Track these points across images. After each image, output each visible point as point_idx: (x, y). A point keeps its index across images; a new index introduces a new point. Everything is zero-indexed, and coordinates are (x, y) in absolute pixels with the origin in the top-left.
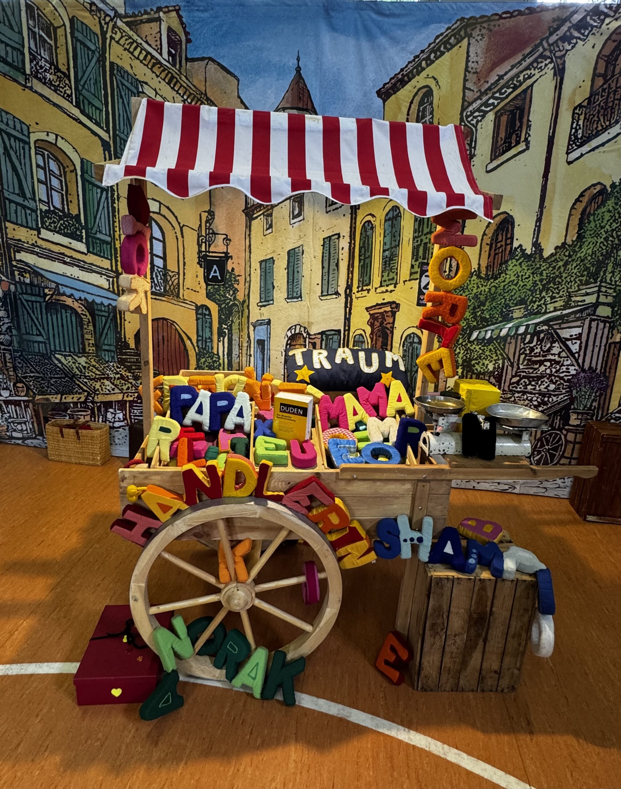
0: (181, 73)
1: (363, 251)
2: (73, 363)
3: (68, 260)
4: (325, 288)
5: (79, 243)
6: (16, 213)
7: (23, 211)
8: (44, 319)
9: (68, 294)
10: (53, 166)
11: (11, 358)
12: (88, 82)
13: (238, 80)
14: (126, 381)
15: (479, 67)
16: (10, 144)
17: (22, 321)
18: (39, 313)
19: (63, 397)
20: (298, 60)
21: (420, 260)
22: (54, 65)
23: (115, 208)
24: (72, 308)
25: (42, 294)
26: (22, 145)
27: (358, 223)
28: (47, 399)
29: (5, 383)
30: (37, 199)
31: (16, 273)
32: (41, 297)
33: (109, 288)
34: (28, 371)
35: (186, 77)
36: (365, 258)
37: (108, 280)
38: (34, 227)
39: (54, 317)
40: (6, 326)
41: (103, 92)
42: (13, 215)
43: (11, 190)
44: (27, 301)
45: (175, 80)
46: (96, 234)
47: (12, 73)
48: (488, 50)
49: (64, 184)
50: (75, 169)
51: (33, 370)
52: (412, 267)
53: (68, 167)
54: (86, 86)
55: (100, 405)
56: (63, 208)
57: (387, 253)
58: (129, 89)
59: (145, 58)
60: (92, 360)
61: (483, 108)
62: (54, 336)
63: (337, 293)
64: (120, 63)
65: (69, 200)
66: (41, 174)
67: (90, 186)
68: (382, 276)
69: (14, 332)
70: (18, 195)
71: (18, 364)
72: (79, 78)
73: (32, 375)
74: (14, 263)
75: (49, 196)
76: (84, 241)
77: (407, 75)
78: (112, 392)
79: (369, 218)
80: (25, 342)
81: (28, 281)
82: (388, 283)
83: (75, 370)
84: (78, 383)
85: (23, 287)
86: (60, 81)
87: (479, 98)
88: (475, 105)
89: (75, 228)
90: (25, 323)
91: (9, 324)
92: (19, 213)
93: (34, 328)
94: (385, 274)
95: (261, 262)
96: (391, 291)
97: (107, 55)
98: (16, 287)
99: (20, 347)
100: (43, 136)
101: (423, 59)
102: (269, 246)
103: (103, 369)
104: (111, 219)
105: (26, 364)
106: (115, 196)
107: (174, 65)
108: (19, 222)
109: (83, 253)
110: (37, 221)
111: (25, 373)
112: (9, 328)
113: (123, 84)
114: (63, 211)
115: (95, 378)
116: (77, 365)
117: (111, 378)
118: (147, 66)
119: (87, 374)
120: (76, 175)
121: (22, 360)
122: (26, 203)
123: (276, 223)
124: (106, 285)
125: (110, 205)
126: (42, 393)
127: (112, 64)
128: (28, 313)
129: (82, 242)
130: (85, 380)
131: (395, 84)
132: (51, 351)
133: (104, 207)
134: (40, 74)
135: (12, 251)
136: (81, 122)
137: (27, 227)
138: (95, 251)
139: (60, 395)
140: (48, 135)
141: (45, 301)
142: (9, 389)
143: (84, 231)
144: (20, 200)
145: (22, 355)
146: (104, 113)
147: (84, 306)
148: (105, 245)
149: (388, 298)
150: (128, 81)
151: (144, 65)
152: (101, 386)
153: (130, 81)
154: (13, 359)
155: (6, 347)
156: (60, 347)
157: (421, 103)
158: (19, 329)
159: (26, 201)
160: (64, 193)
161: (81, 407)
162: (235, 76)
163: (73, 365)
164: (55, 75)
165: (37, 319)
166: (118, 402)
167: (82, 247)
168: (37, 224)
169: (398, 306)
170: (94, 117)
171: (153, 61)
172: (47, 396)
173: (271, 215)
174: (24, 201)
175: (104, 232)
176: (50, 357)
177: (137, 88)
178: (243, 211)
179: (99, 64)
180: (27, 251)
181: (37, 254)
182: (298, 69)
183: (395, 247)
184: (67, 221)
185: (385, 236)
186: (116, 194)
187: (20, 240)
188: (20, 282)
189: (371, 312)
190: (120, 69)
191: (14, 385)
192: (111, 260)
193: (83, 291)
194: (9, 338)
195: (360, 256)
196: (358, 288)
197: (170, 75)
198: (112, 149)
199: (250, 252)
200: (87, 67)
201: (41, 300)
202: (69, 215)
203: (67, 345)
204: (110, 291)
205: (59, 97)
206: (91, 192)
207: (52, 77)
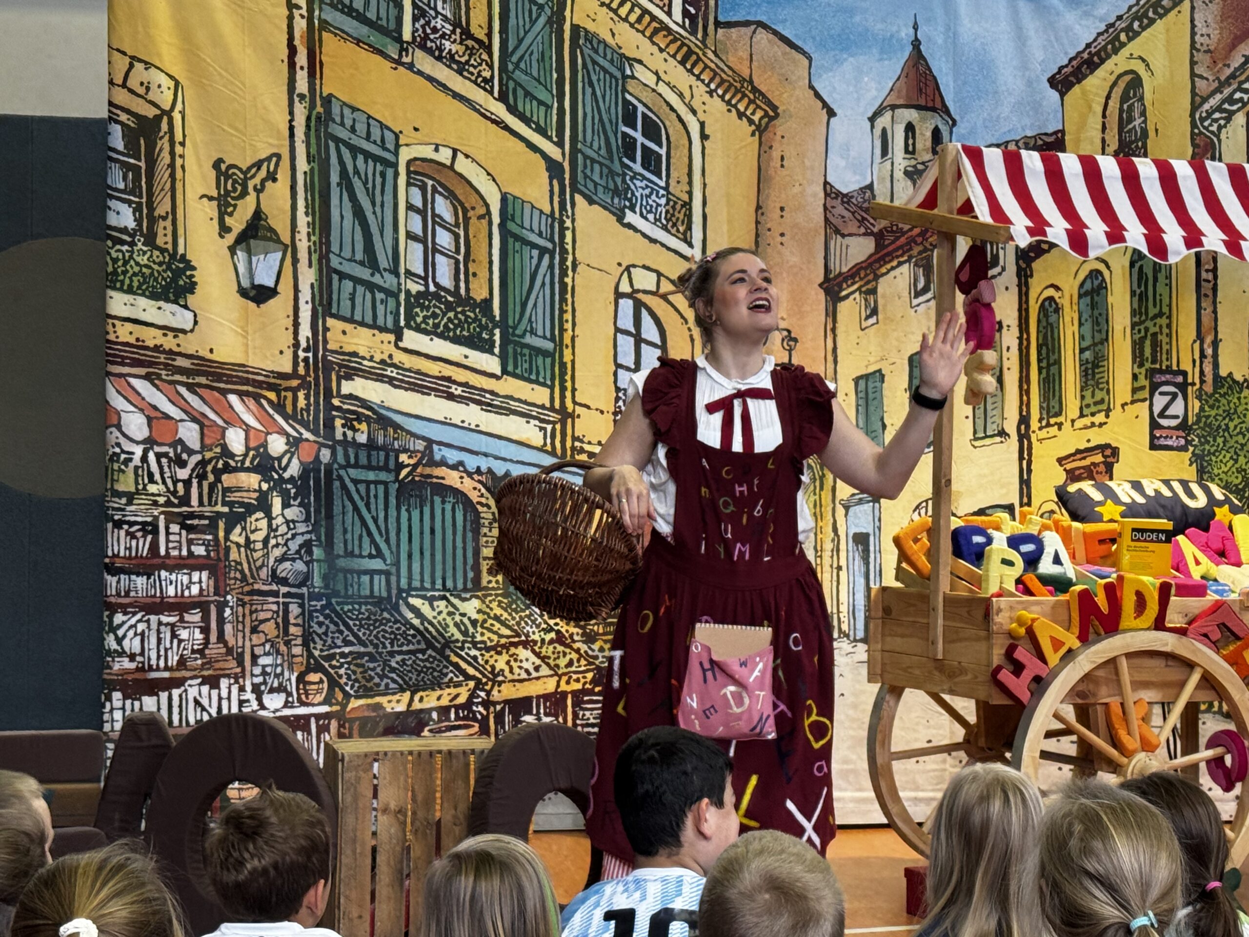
0: (706, 46)
1: (1044, 351)
2: (450, 614)
3: (457, 391)
4: (980, 422)
5: (486, 356)
6: (352, 299)
7: (369, 296)
8: (392, 520)
9: (450, 462)
10: (443, 207)
11: (303, 614)
12: (527, 57)
13: (810, 59)
14: (568, 646)
15: (1212, 43)
16: (355, 166)
17: (338, 527)
18: (381, 506)
19: (417, 698)
20: (916, 28)
21: (1148, 365)
22: (460, 26)
23: (566, 284)
24: (456, 492)
25: (392, 464)
26: (379, 168)
27: (1032, 302)
28: (378, 707)
29: (277, 676)
30: (402, 271)
31: (338, 423)
32: (389, 471)
33: (545, 444)
34: (339, 642)
35: (715, 52)
36: (1049, 365)
37: (541, 429)
38: (390, 324)
39: (416, 514)
40: (300, 540)
41: (555, 76)
42: (346, 304)
43: (347, 253)
44: (356, 482)
45: (694, 57)
46: (523, 336)
47: (375, 38)
48: (1224, 17)
49: (462, 241)
50: (489, 212)
51: (351, 638)
52: (1135, 377)
53: (473, 208)
54: (522, 65)
55: (503, 709)
56: (457, 287)
57: (1087, 354)
58: (606, 71)
59: (639, 20)
60: (494, 605)
61: (1226, 106)
62: (410, 556)
63: (1002, 433)
64: (591, 26)
65: (471, 271)
66: (416, 224)
67: (518, 245)
68: (1083, 397)
69: (317, 553)
70: (362, 263)
71: (316, 627)
72: (510, 50)
73: (347, 650)
74: (336, 402)
75: (429, 264)
76: (497, 350)
77: (1098, 53)
78: (534, 674)
79: (1051, 292)
80: (341, 576)
81: (362, 438)
82: (1093, 409)
83: (453, 630)
84: (455, 659)
85: (351, 452)
86: (470, 56)
87: (1218, 90)
88: (1213, 102)
89: (480, 326)
90: (345, 531)
91: (307, 537)
92: (358, 300)
93: (366, 540)
94: (1088, 394)
95: (857, 380)
96: (1101, 425)
97: (568, 13)
98: (334, 454)
99: (327, 586)
100: (427, 152)
101: (1122, 30)
102: (872, 348)
103: (518, 624)
104: (557, 306)
105: (336, 624)
106: (569, 263)
107: (693, 32)
108: (358, 318)
109: (492, 376)
110: (397, 314)
111: (331, 648)
112: (307, 546)
113: (594, 63)
114: (456, 293)
115: (497, 645)
116: (458, 618)
117: (535, 642)
118: (643, 32)
119: (479, 638)
120: (490, 223)
121: (326, 617)
122: (377, 279)
123: (885, 306)
124: (537, 438)
125: (557, 280)
126: (367, 692)
127: (575, 28)
128: (356, 509)
129: (493, 354)
130: (473, 652)
131: (1079, 68)
132: (400, 591)
133: (543, 284)
134: (432, 41)
135: (334, 377)
136: (507, 128)
137: (374, 326)
138: (518, 371)
139: (408, 693)
140: (437, 150)
141: (397, 479)
142: (285, 690)
143: (497, 332)
144: (364, 273)
145: (329, 605)
146: (555, 111)
147: (484, 486)
148: (540, 360)
149: (1097, 438)
150: (605, 57)
151: (638, 30)
152: (508, 663)
153: (609, 57)
154: (307, 615)
155: (293, 590)
156: (422, 581)
157: (1124, 98)
158: (329, 545)
159: (377, 275)
160: (461, 258)
161: (457, 718)
162: (804, 53)
163: (449, 620)
164: (461, 43)
165: (375, 520)
166: (546, 697)
167: (492, 364)
168: (396, 321)
169: (1115, 452)
170: (535, 119)
171: (655, 24)
172: (378, 699)
173: (874, 291)
174: (372, 275)
175: (540, 333)
176: (397, 603)
177: (622, 71)
178: (821, 285)
179: (551, 27)
180: (368, 375)
181: (391, 381)
182: (916, 44)
183: (1102, 343)
184: (463, 313)
185: (1081, 324)
186: (570, 258)
187: (355, 354)
188: (345, 443)
189: (1068, 467)
190: (590, 37)
191: (300, 679)
192: (552, 388)
193: (486, 455)
194: (305, 569)
195: (1039, 361)
196: (1040, 420)
197: (685, 49)
198: (567, 176)
199: (835, 362)
200: (526, 33)
201: (391, 477)
202: (468, 301)
203: (439, 574)
204: (546, 452)
205: (467, 82)
206: (517, 256)
207: (454, 48)
